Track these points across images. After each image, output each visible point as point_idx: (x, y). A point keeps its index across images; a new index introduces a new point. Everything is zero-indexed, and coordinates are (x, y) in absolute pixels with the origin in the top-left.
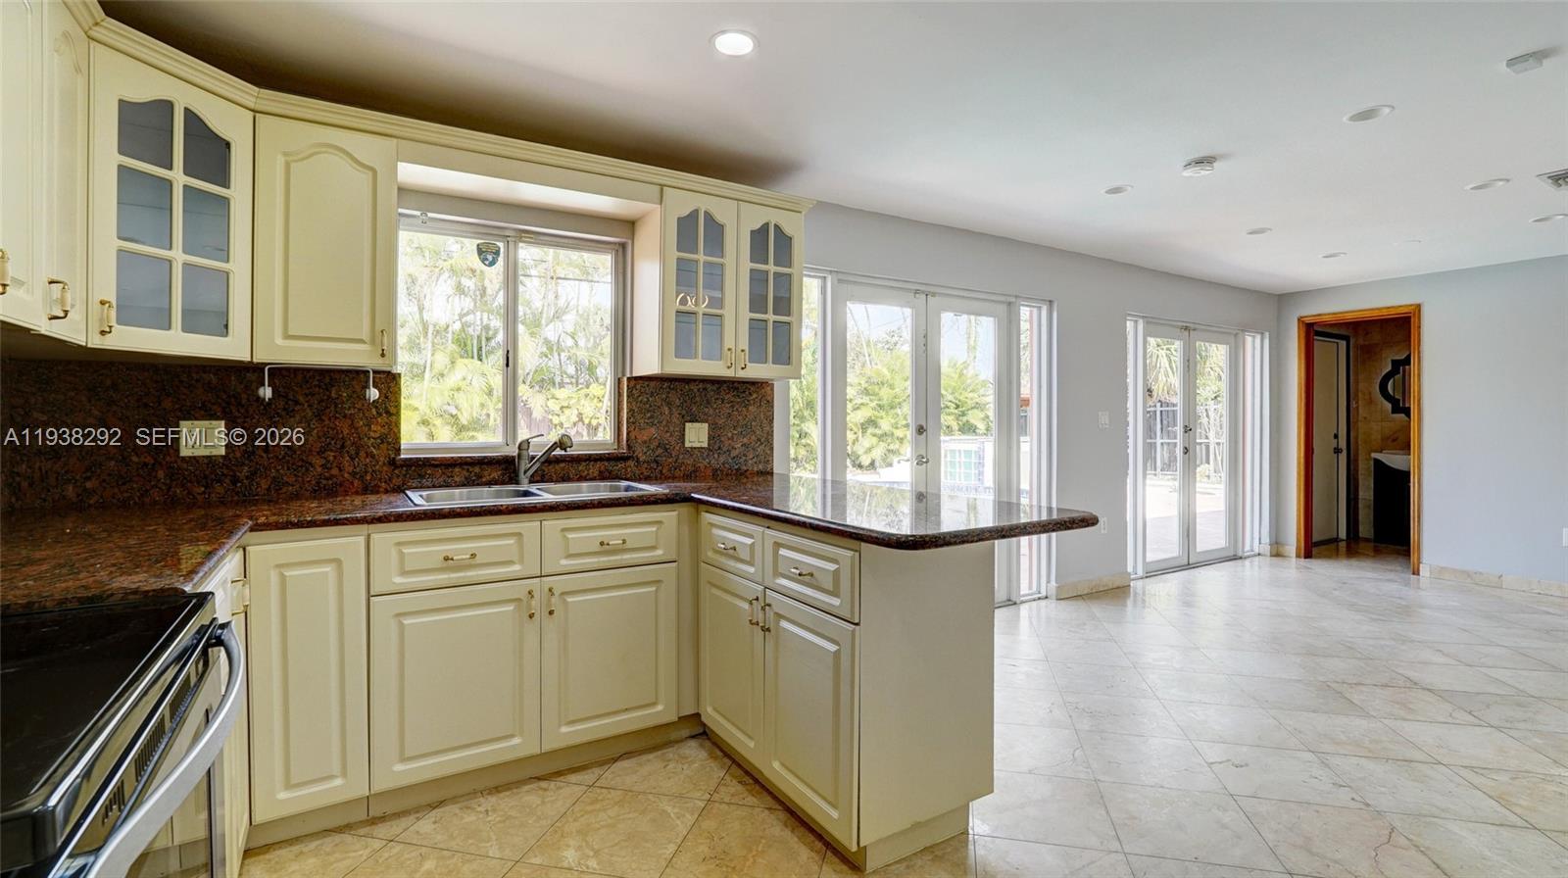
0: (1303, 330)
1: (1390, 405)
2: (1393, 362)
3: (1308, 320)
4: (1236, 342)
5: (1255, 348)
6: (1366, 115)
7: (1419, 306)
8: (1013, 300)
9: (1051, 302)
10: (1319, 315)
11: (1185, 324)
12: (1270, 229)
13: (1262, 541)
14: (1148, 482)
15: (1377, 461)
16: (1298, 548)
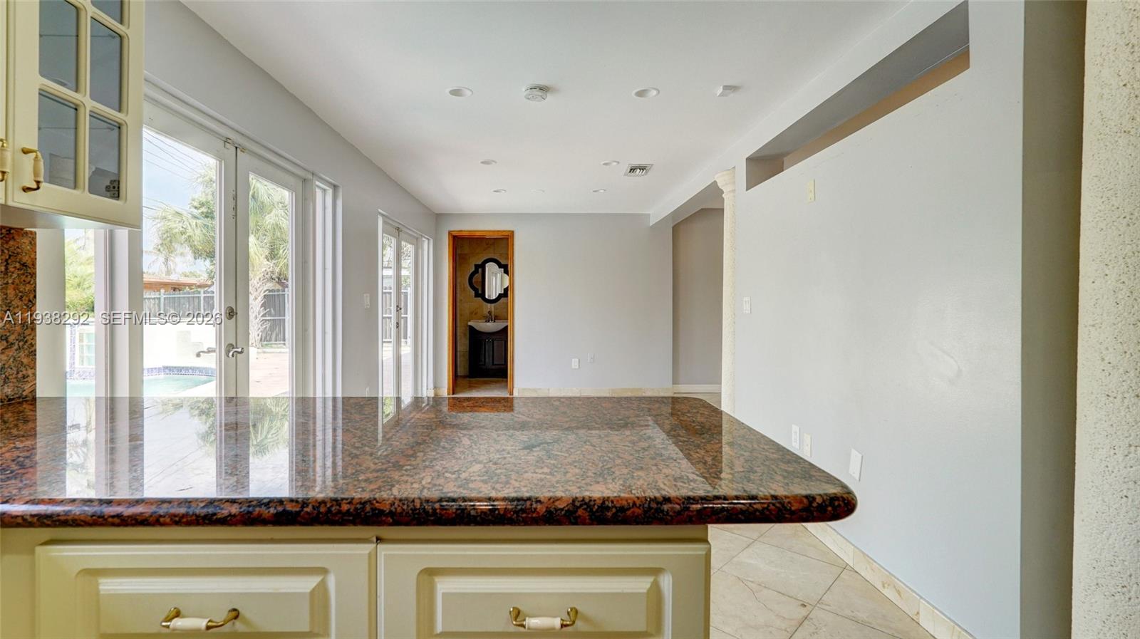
0: (451, 239)
1: (474, 292)
2: (475, 265)
3: (454, 234)
4: (417, 244)
5: (427, 246)
6: (641, 94)
7: (513, 232)
8: (310, 176)
9: (335, 187)
10: (461, 231)
11: (400, 226)
12: (496, 162)
13: (429, 388)
14: (384, 349)
15: (471, 328)
16: (449, 389)
